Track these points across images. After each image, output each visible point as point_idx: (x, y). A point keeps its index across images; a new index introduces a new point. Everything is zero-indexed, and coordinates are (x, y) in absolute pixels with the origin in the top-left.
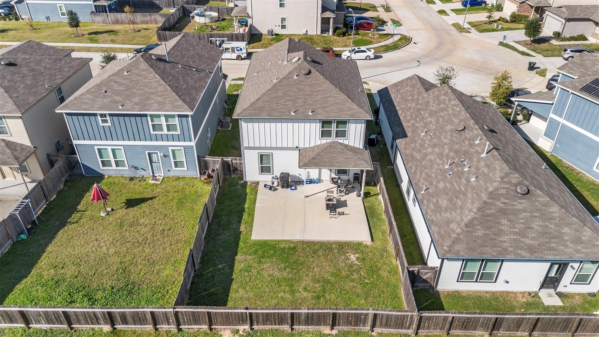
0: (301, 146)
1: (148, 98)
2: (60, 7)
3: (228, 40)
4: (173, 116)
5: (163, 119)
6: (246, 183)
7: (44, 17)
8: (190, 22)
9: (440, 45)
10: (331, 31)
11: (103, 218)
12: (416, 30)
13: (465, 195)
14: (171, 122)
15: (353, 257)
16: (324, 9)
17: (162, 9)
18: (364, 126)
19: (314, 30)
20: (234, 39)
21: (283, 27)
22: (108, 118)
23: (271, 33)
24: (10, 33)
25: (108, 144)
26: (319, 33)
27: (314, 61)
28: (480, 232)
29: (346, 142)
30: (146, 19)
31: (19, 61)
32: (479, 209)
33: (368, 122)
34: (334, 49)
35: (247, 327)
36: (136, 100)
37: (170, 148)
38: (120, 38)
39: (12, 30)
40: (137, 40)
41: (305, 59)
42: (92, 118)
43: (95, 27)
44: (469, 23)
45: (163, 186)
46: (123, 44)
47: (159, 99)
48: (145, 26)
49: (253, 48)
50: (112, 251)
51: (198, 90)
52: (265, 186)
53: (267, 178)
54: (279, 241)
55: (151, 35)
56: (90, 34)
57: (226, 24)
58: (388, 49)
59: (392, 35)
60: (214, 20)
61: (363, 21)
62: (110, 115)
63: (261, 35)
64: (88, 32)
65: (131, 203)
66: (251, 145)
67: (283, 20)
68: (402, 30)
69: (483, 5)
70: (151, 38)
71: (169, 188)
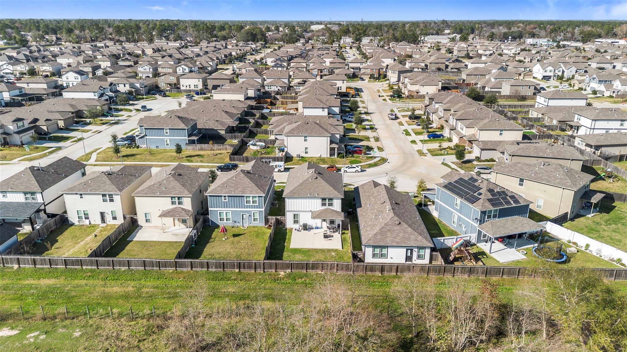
0: (313, 210)
1: (245, 189)
2: (166, 141)
3: (273, 161)
4: (256, 197)
5: (251, 198)
6: (286, 228)
7: (155, 146)
8: (247, 149)
9: (404, 164)
10: (336, 155)
11: (224, 241)
12: (392, 154)
13: (377, 225)
14: (255, 199)
15: (333, 254)
16: (332, 142)
17: (226, 140)
18: (340, 201)
19: (325, 154)
20: (276, 160)
21: (306, 153)
22: (227, 198)
23: (299, 156)
24: (138, 156)
25: (224, 210)
26: (329, 156)
27: (319, 173)
28: (379, 237)
29: (333, 208)
30: (220, 147)
31: (182, 174)
32: (380, 229)
33: (342, 199)
34: (337, 166)
35: (290, 270)
36: (240, 190)
37: (253, 212)
38: (205, 159)
39: (137, 155)
40: (216, 160)
41: (315, 172)
42: (220, 198)
43: (189, 153)
44: (428, 150)
45: (248, 230)
46: (208, 163)
47: (250, 189)
48: (219, 152)
49: (288, 165)
50: (232, 251)
51: (266, 186)
52: (295, 229)
53: (297, 226)
54: (302, 249)
55: (224, 157)
56: (187, 157)
57: (270, 150)
58: (370, 166)
59: (375, 157)
60: (262, 148)
61: (357, 149)
62: (228, 196)
63: (293, 157)
64: (185, 156)
65: (235, 236)
66: (290, 210)
67: (306, 148)
68: (383, 155)
69: (442, 137)
70: (225, 159)
71: (251, 231)
